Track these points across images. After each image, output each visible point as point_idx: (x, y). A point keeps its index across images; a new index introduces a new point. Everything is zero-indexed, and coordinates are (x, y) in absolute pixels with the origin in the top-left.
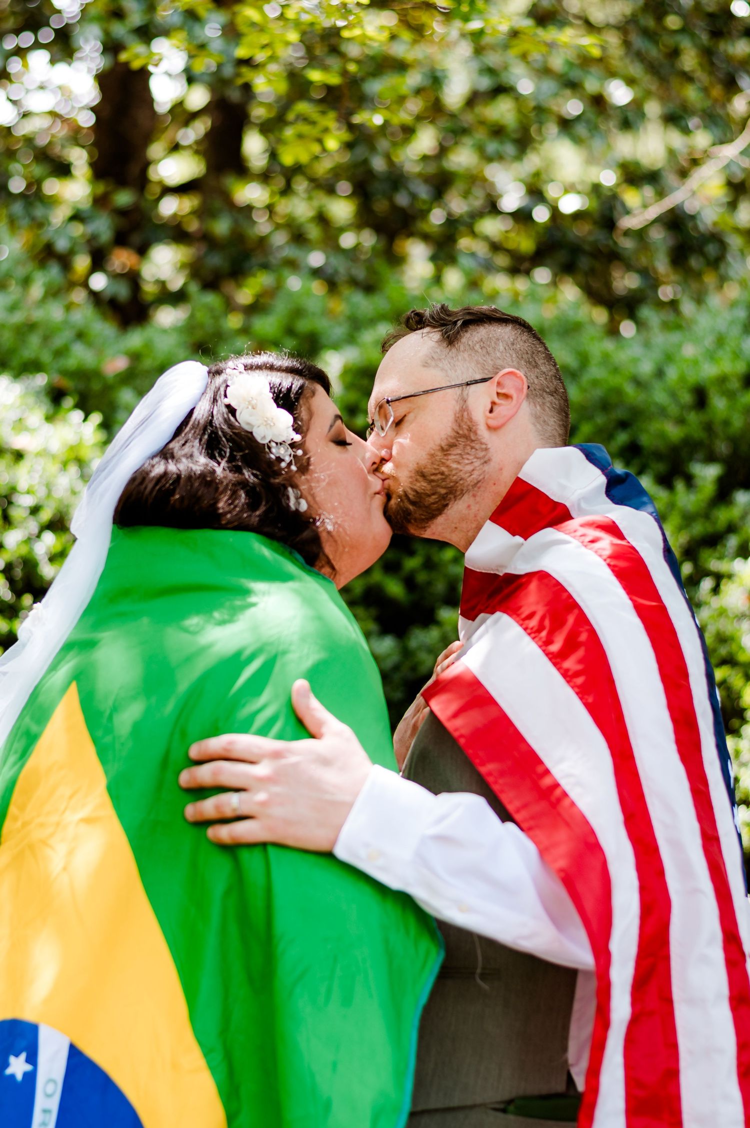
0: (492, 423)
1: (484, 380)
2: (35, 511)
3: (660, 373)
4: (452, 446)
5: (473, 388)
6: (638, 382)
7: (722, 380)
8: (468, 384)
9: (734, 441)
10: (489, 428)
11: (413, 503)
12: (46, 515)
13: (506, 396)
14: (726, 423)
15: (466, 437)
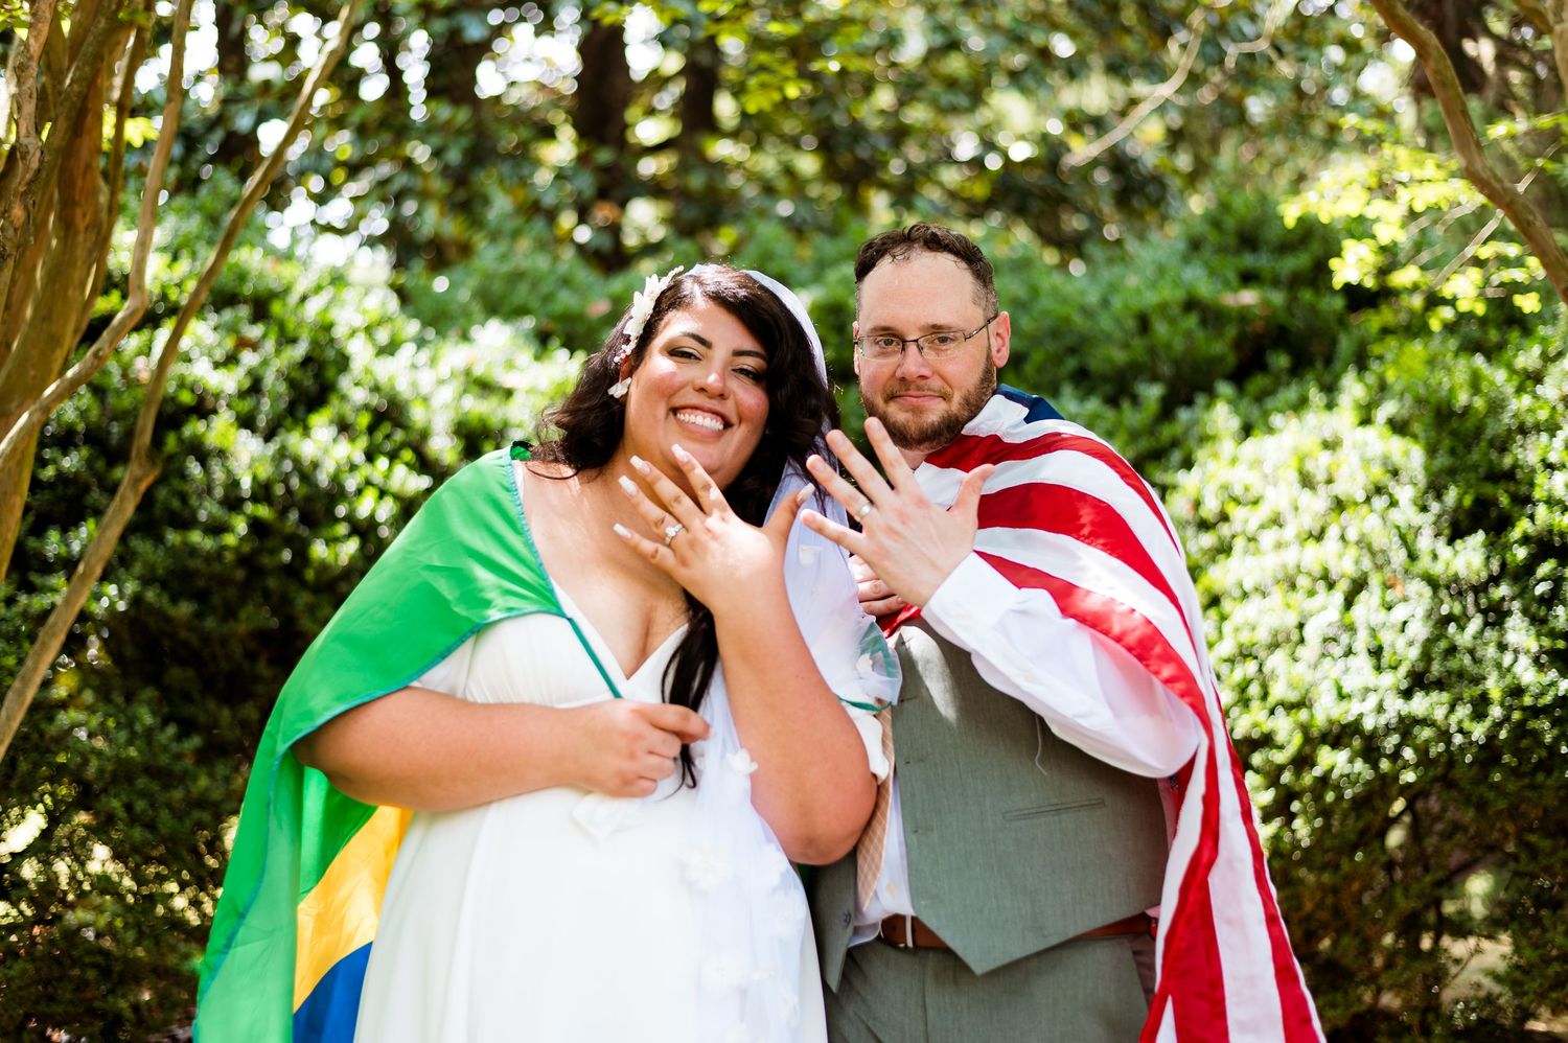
3: (1105, 303)
7: (1163, 307)
9: (1176, 362)
14: (1169, 346)
15: (990, 372)
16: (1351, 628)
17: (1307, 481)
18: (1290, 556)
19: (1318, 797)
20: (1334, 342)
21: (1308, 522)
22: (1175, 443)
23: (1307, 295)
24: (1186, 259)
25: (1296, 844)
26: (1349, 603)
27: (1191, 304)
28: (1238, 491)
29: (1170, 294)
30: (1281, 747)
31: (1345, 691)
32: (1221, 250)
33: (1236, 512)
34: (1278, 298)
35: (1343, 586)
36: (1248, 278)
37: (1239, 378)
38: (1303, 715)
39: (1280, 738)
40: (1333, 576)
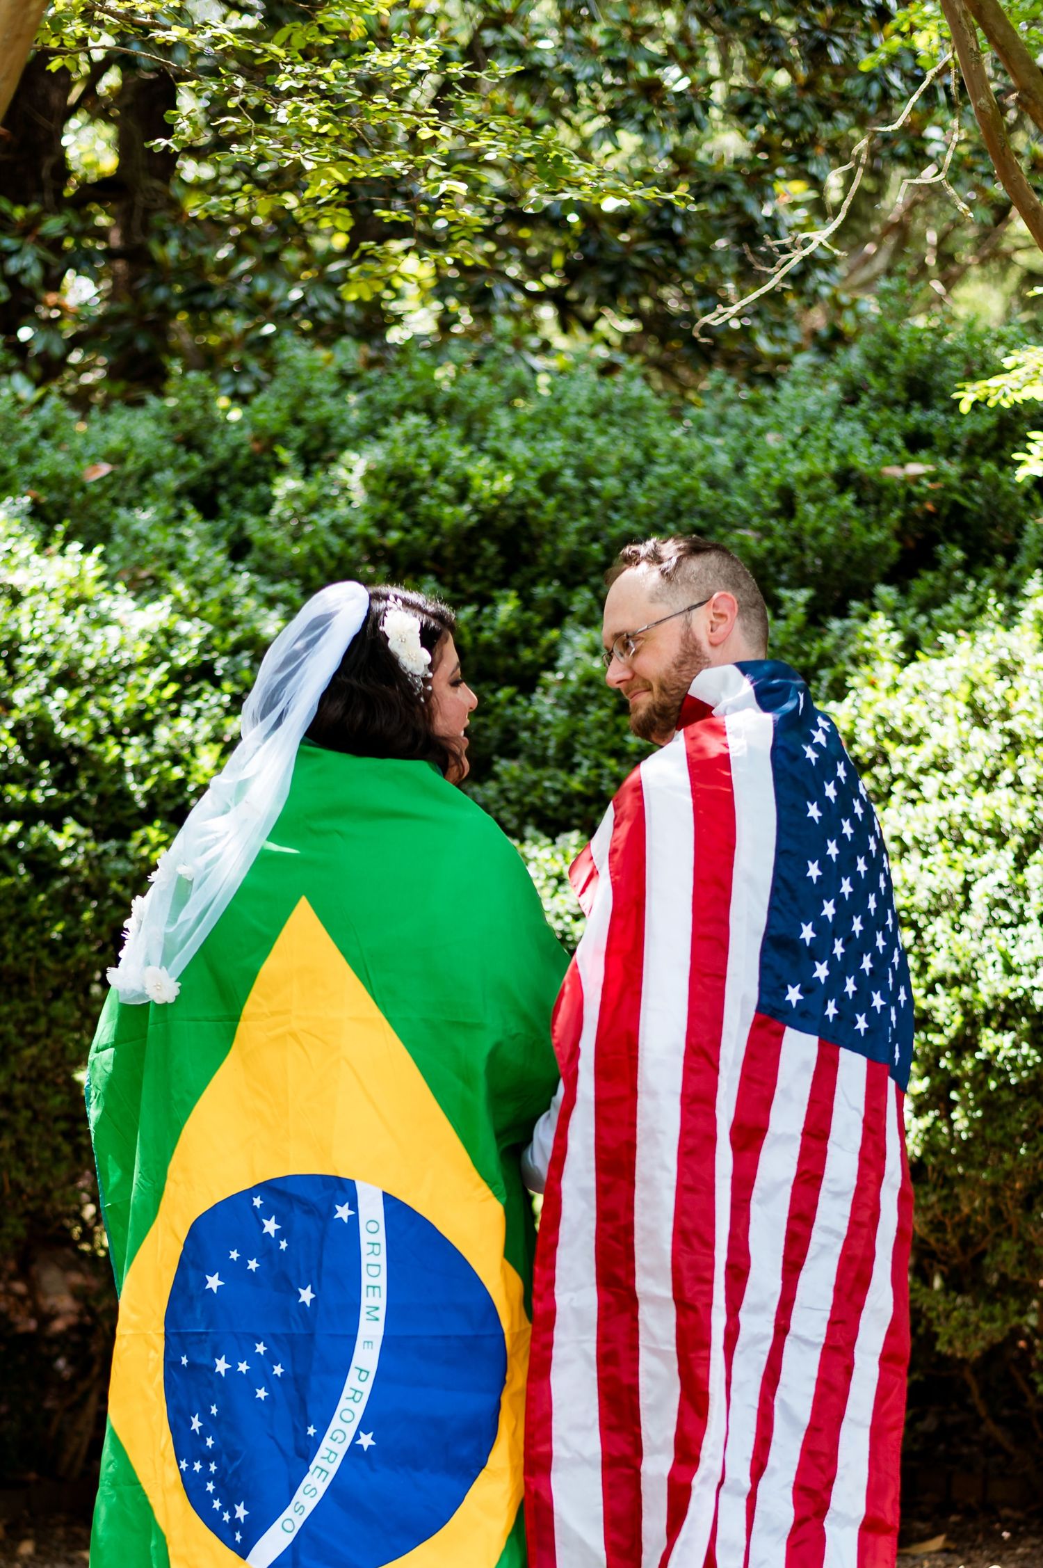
0: (714, 640)
1: (701, 604)
2: (43, 661)
3: (739, 468)
4: (682, 663)
5: (694, 612)
6: (714, 482)
7: (813, 479)
8: (690, 609)
9: (826, 554)
10: (713, 645)
11: (659, 715)
12: (56, 667)
13: (721, 616)
14: (817, 533)
15: (693, 655)
16: (1023, 891)
17: (979, 717)
18: (956, 805)
19: (979, 1086)
20: (1019, 530)
21: (978, 762)
22: (826, 660)
23: (988, 468)
24: (839, 415)
25: (953, 1138)
26: (1021, 863)
27: (845, 479)
28: (897, 724)
29: (818, 463)
30: (939, 1030)
31: (1014, 963)
32: (883, 402)
33: (896, 752)
34: (953, 469)
35: (1016, 840)
36: (917, 442)
37: (900, 576)
38: (966, 992)
39: (939, 1017)
40: (1006, 827)
